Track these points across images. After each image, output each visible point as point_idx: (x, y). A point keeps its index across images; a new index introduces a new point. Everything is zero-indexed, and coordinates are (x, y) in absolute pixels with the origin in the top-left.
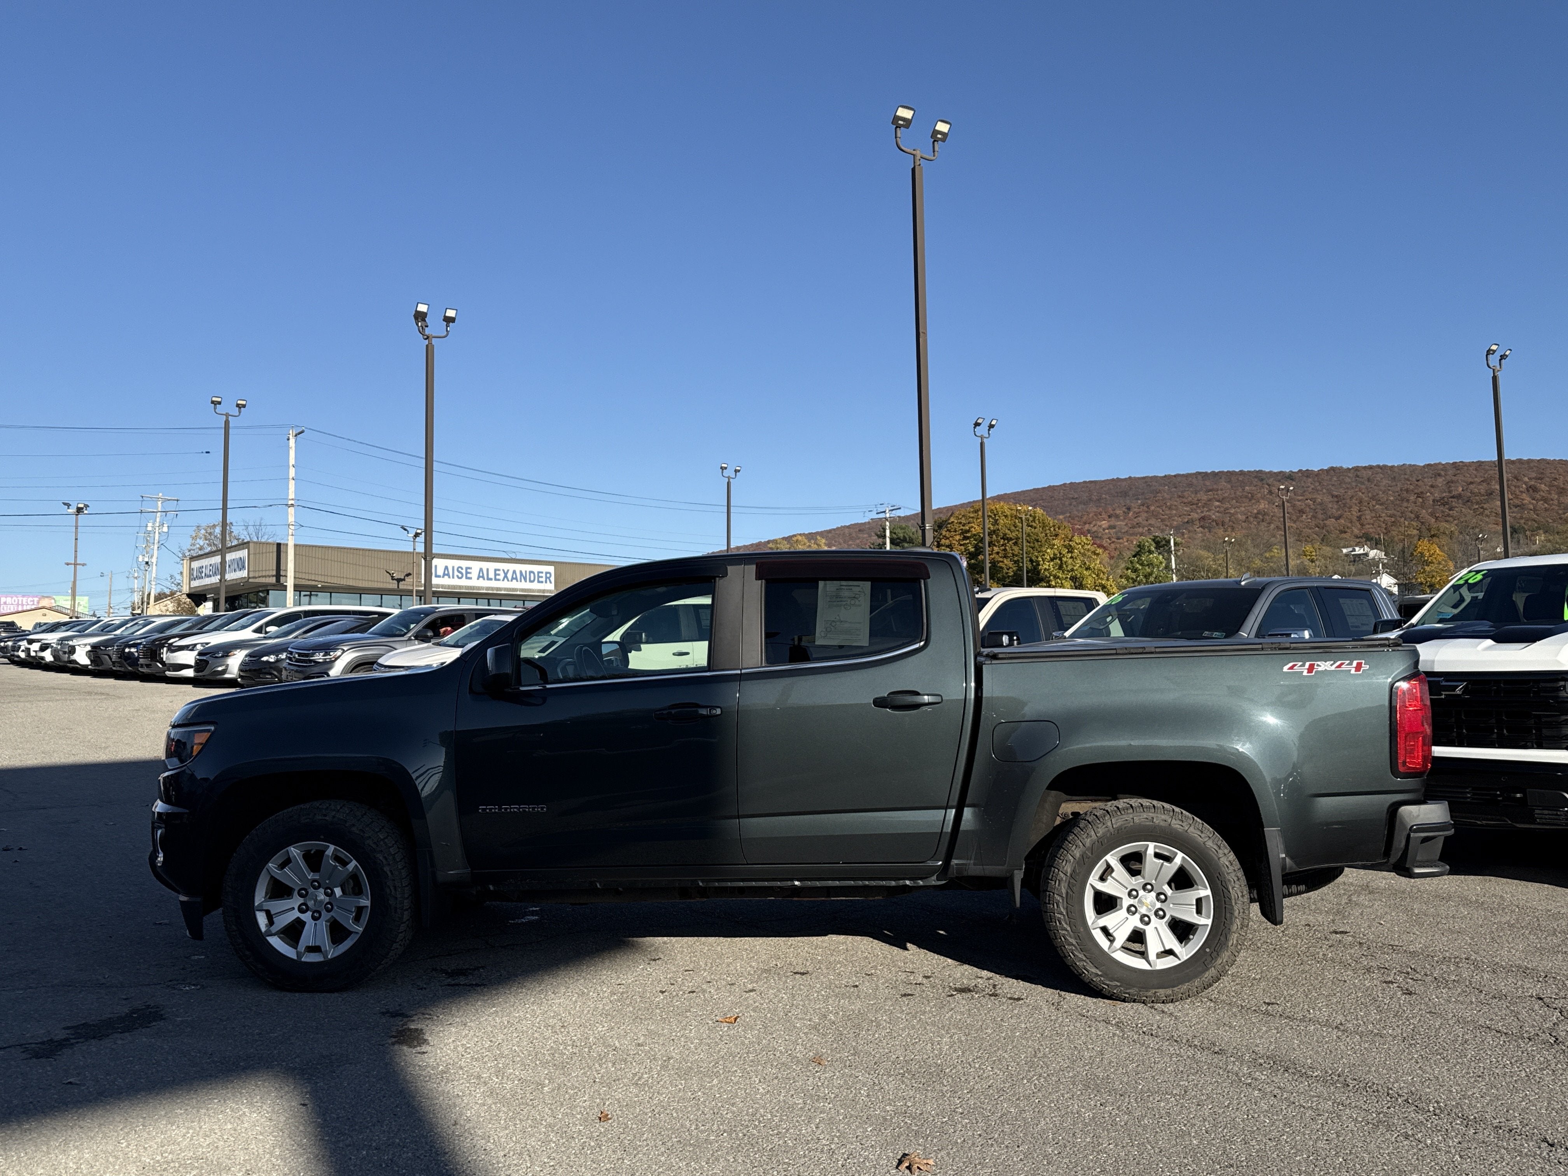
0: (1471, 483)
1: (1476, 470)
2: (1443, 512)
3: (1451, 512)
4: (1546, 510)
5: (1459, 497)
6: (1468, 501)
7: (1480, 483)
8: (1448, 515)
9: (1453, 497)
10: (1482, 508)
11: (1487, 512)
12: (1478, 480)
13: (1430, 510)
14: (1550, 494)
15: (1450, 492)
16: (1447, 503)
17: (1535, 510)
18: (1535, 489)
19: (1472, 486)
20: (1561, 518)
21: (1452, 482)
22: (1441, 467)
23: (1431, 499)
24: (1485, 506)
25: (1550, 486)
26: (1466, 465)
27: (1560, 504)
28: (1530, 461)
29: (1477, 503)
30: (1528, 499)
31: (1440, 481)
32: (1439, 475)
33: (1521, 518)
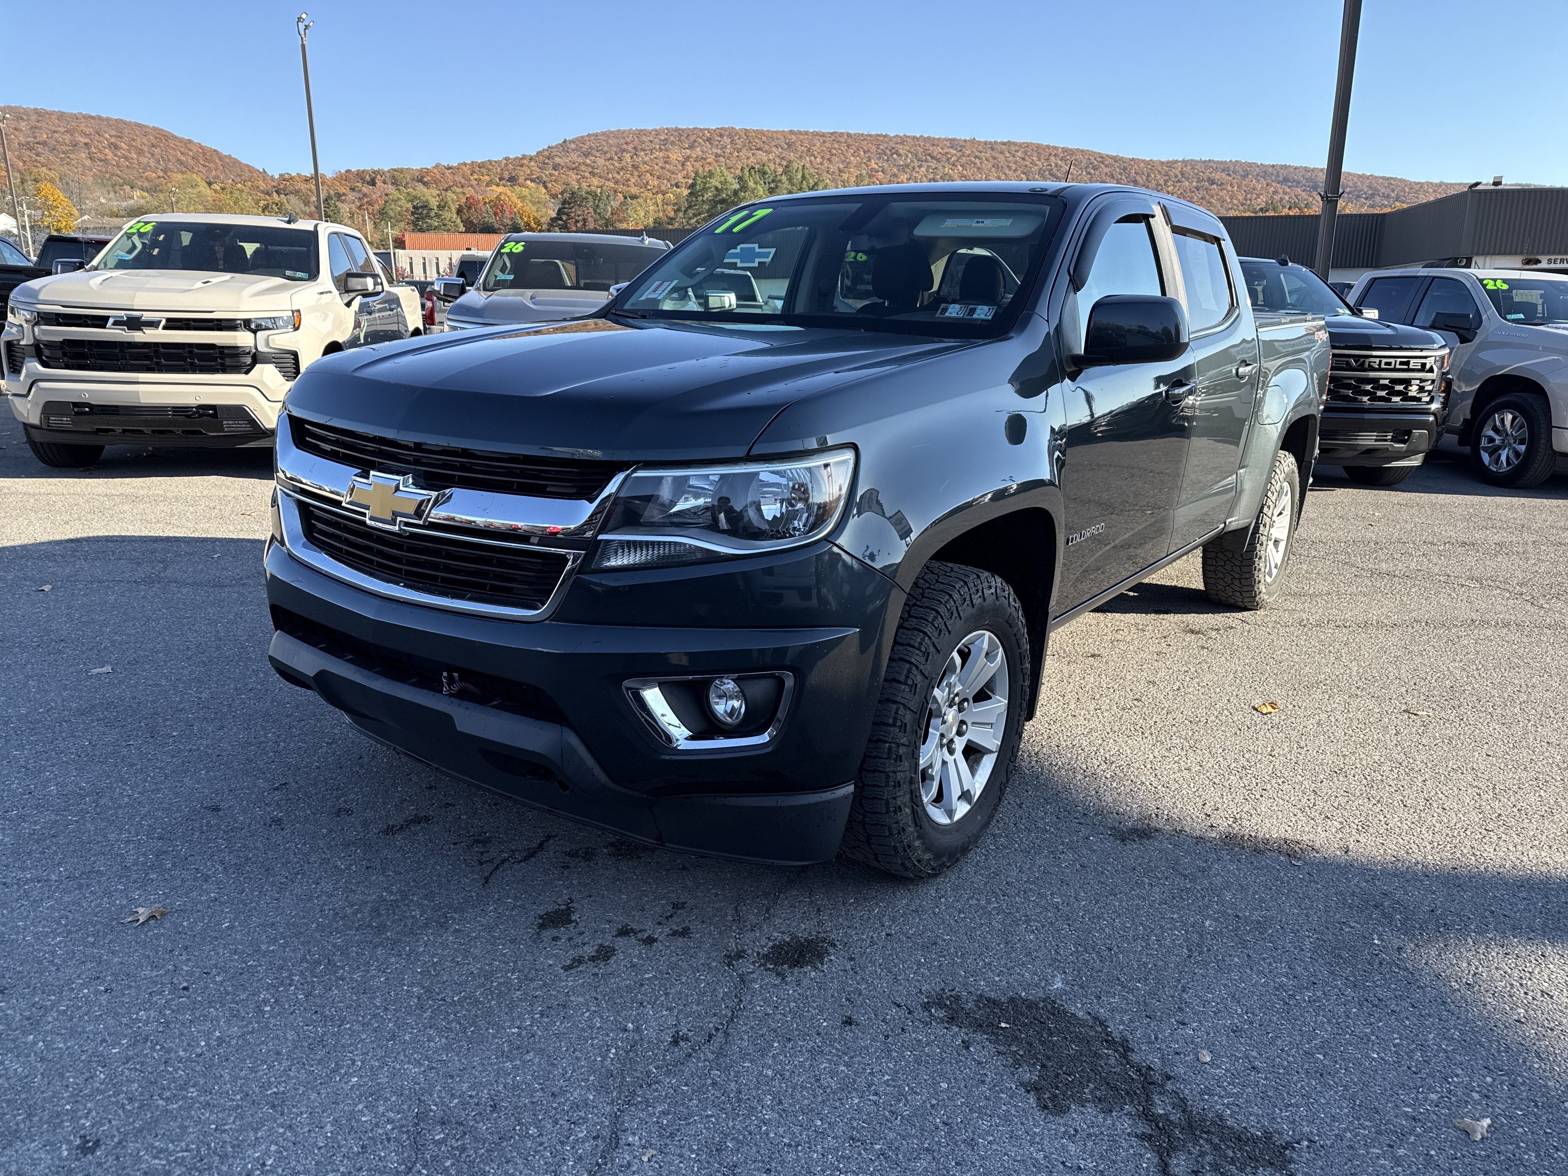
0: (55, 132)
1: (58, 119)
2: (30, 157)
3: (38, 158)
4: (128, 167)
5: (44, 144)
6: (54, 149)
7: (63, 133)
8: (36, 161)
9: (38, 143)
10: (68, 157)
11: (74, 162)
12: (62, 130)
13: (16, 153)
14: (130, 153)
15: (35, 137)
16: (33, 149)
17: (118, 166)
18: (116, 147)
19: (57, 135)
20: (142, 177)
21: (36, 128)
22: (22, 111)
23: (16, 141)
24: (72, 156)
25: (130, 146)
26: (47, 113)
27: (139, 163)
28: (108, 119)
29: (64, 153)
30: (111, 155)
31: (23, 125)
32: (22, 119)
33: (107, 172)
